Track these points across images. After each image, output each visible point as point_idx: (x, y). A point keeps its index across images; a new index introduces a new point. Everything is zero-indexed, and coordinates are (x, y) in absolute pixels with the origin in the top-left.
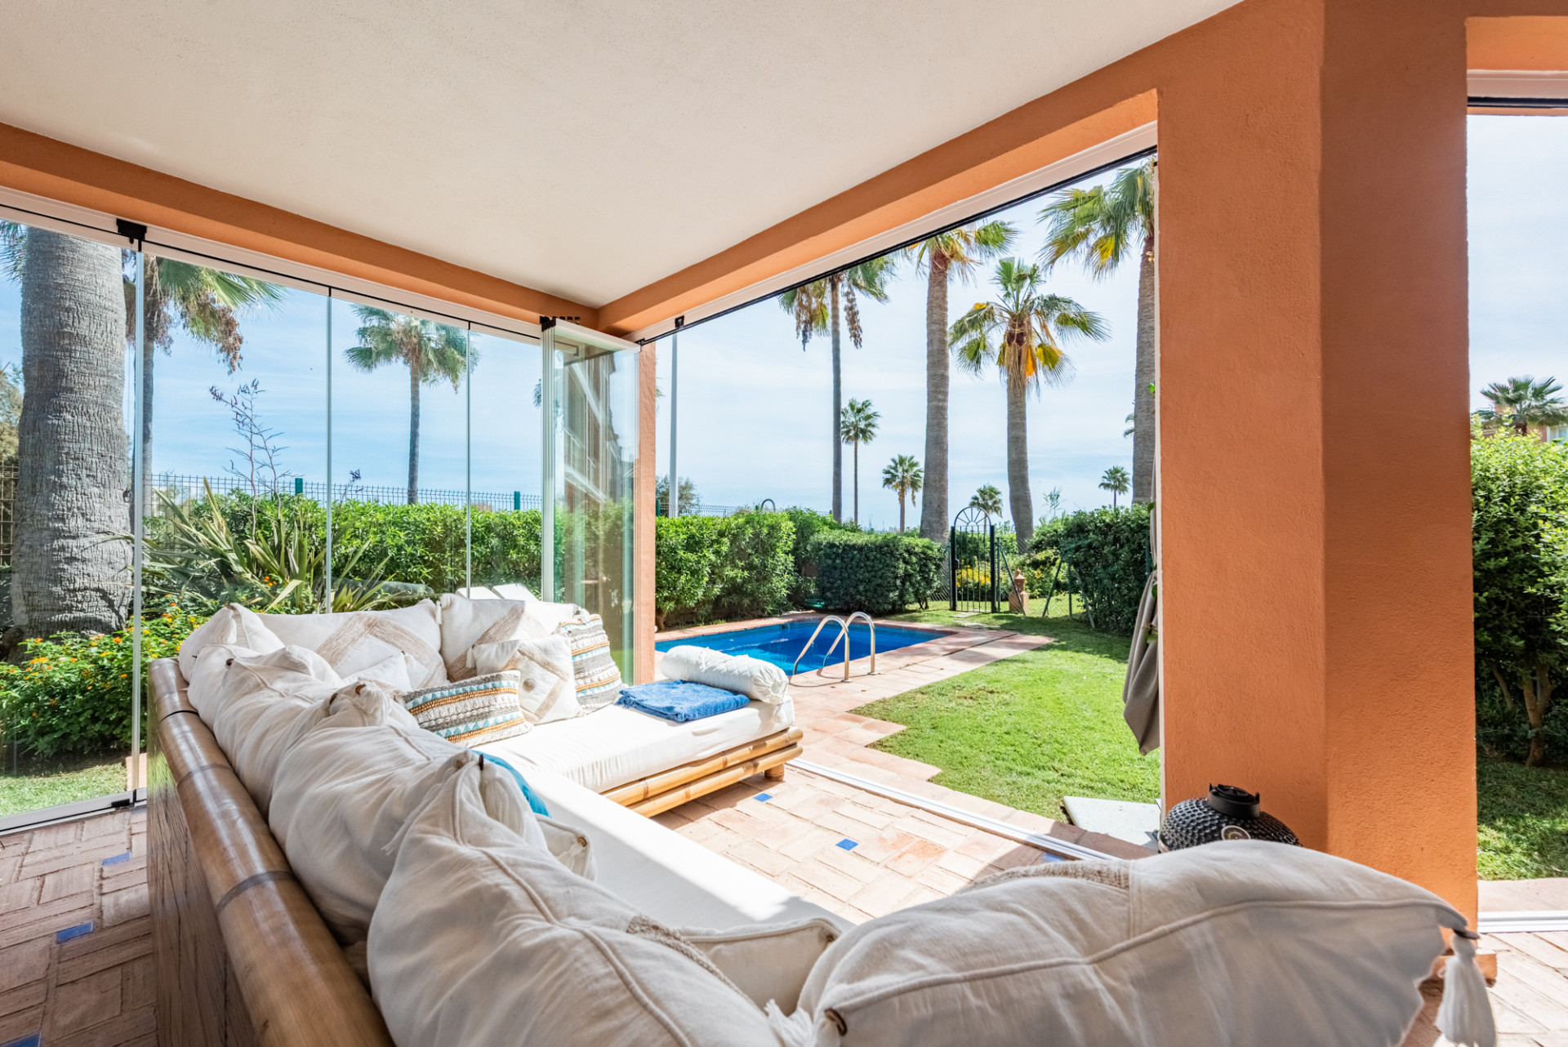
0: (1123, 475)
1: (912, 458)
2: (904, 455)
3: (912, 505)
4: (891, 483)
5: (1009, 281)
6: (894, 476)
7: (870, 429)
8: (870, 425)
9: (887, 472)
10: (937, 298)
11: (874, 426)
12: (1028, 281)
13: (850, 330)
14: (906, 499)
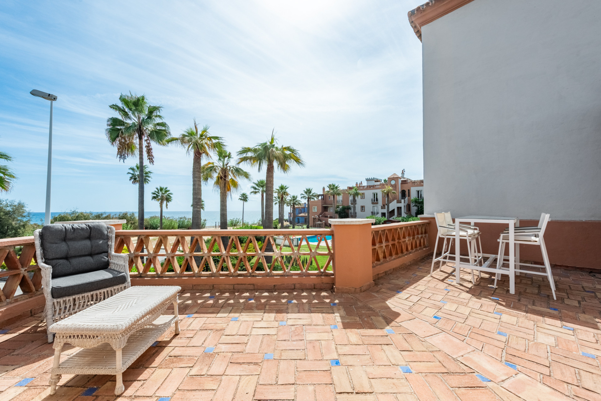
0: (246, 196)
1: (167, 188)
2: (162, 187)
3: (166, 207)
4: (156, 198)
5: (221, 156)
6: (157, 196)
7: (147, 178)
8: (147, 176)
9: (154, 194)
10: (197, 168)
11: (149, 177)
12: (228, 157)
13: (148, 156)
14: (163, 206)
